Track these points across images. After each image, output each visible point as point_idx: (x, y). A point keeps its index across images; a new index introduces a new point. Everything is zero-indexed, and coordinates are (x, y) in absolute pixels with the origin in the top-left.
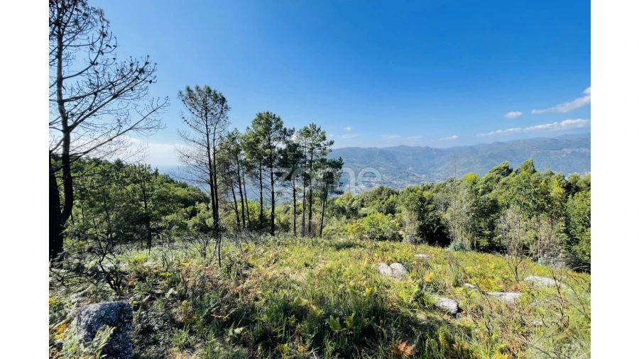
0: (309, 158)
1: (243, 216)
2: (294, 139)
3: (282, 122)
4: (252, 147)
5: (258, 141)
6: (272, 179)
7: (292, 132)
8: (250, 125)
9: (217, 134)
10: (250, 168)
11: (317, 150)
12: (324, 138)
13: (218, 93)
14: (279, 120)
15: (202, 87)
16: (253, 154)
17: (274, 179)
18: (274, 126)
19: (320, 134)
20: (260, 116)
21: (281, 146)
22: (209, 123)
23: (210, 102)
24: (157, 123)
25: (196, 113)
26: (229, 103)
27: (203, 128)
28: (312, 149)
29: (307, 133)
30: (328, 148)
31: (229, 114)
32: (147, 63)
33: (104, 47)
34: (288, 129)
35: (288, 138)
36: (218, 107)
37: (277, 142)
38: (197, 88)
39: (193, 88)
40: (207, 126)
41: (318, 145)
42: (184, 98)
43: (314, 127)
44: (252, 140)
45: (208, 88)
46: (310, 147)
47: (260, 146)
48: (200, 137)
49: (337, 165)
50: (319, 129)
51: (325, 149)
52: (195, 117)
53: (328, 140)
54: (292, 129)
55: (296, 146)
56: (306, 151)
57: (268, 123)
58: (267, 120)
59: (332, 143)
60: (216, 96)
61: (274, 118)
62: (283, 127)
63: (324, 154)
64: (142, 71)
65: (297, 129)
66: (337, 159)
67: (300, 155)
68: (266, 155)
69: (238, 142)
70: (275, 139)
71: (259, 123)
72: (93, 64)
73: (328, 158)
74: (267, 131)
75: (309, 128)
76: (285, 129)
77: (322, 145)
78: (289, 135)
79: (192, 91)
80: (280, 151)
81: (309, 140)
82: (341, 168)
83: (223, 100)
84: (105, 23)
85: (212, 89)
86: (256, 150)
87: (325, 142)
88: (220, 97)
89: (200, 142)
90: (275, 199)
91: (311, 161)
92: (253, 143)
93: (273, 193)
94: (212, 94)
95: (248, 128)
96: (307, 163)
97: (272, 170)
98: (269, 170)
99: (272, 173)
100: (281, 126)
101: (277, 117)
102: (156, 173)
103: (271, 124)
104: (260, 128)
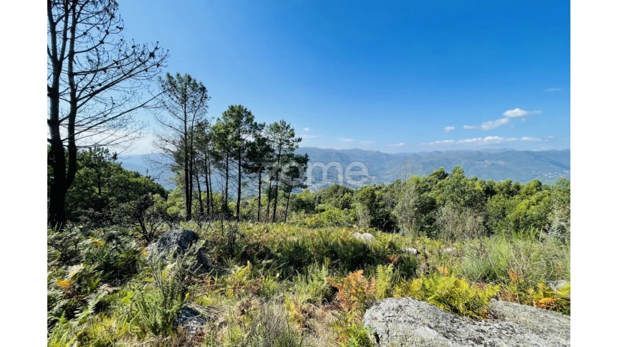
0: (277, 152)
2: (263, 134)
3: (253, 117)
4: (221, 137)
5: (228, 133)
6: (240, 170)
7: (263, 126)
8: (221, 116)
9: (194, 122)
10: (218, 157)
11: (285, 146)
12: (293, 135)
13: (198, 82)
14: (250, 114)
15: (182, 75)
16: (222, 145)
17: (241, 171)
18: (244, 119)
19: (289, 130)
20: (232, 108)
22: (188, 110)
23: (189, 90)
25: (175, 99)
26: (208, 94)
27: (181, 114)
28: (281, 144)
29: (277, 128)
30: (295, 144)
31: (207, 102)
32: (156, 48)
34: (258, 123)
35: (258, 132)
36: (198, 96)
37: (246, 135)
38: (178, 75)
39: (174, 75)
40: (185, 113)
41: (288, 141)
42: (163, 83)
43: (283, 123)
44: (223, 131)
45: (190, 79)
46: (279, 142)
47: (230, 137)
48: (178, 123)
49: (303, 160)
50: (288, 126)
51: (292, 145)
52: (173, 103)
53: (296, 137)
54: (262, 124)
55: (265, 140)
56: (275, 146)
57: (239, 115)
58: (238, 112)
59: (300, 140)
60: (195, 84)
61: (245, 112)
62: (254, 122)
63: (293, 150)
64: (152, 55)
65: (268, 124)
66: (303, 155)
67: (268, 149)
68: (235, 147)
69: (207, 131)
70: (246, 132)
71: (231, 116)
72: (101, 42)
73: (296, 153)
74: (238, 124)
75: (280, 125)
76: (256, 123)
77: (291, 141)
78: (260, 130)
79: (172, 78)
80: (249, 144)
81: (278, 136)
82: (306, 163)
83: (203, 89)
85: (192, 77)
86: (225, 141)
87: (294, 139)
88: (200, 86)
89: (177, 127)
90: (242, 191)
91: (279, 156)
92: (224, 134)
93: (240, 184)
94: (191, 82)
95: (219, 119)
96: (275, 157)
97: (240, 162)
98: (237, 162)
99: (240, 165)
100: (252, 120)
101: (248, 110)
102: (115, 158)
103: (242, 116)
104: (231, 121)
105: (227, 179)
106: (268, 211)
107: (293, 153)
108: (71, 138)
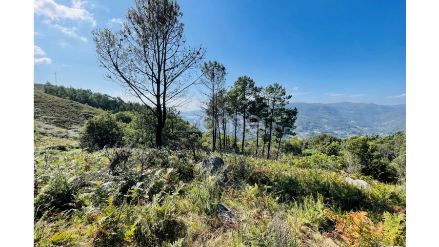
0: (271, 107)
1: (224, 144)
2: (261, 95)
3: (254, 83)
4: (233, 99)
5: (237, 95)
6: (244, 120)
7: (261, 89)
8: (233, 85)
9: (218, 90)
10: (230, 112)
11: (278, 103)
12: (284, 94)
13: (220, 65)
14: (252, 81)
15: (212, 62)
16: (234, 104)
18: (248, 85)
19: (281, 90)
20: (240, 79)
21: (252, 98)
22: (215, 83)
23: (216, 70)
25: (208, 77)
26: (226, 71)
27: (211, 86)
28: (274, 101)
29: (271, 90)
30: (286, 100)
31: (226, 77)
32: (200, 49)
34: (258, 87)
35: (257, 94)
36: (221, 73)
37: (249, 96)
38: (210, 62)
39: (208, 63)
40: (213, 85)
41: (280, 99)
42: (202, 69)
43: (277, 85)
44: (234, 94)
45: (216, 63)
46: (273, 100)
47: (238, 98)
48: (209, 92)
49: (294, 113)
50: (281, 87)
51: (284, 101)
52: (207, 79)
53: (287, 95)
54: (261, 87)
55: (262, 99)
56: (270, 103)
57: (245, 83)
58: (244, 81)
59: (290, 97)
60: (219, 66)
61: (249, 80)
62: (254, 86)
63: (284, 105)
64: (198, 53)
65: (264, 87)
66: (293, 109)
67: (265, 105)
68: (241, 104)
69: (225, 95)
70: (249, 94)
71: (239, 84)
73: (287, 107)
74: (243, 89)
75: (273, 87)
76: (256, 87)
77: (282, 98)
78: (258, 92)
80: (251, 102)
81: (272, 95)
82: (295, 115)
83: (223, 69)
85: (218, 63)
86: (235, 101)
87: (285, 96)
88: (221, 67)
89: (209, 94)
90: (246, 134)
91: (272, 110)
92: (235, 97)
93: (244, 130)
94: (217, 65)
95: (232, 87)
96: (269, 111)
97: (244, 115)
98: (243, 115)
99: (244, 117)
101: (251, 79)
102: (179, 113)
103: (247, 83)
104: (240, 87)
105: (236, 126)
106: (264, 151)
107: (284, 107)
108: (164, 104)
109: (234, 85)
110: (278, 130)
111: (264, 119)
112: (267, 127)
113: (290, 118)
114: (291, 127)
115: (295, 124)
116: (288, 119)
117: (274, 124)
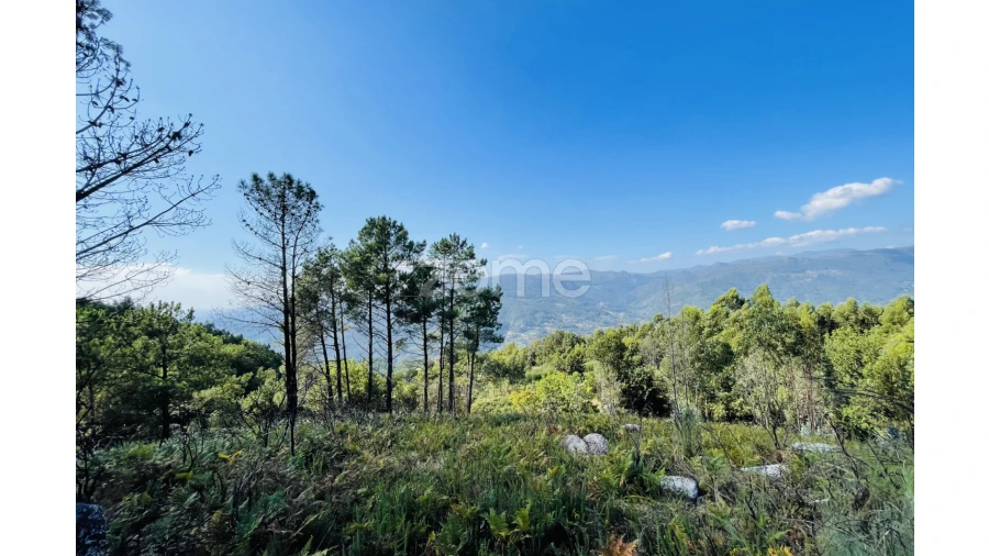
0: (449, 286)
1: (339, 386)
2: (425, 258)
3: (406, 233)
4: (357, 269)
5: (367, 261)
6: (389, 320)
7: (423, 245)
8: (356, 237)
9: (298, 248)
10: (352, 301)
11: (461, 275)
12: (472, 256)
13: (303, 184)
14: (401, 228)
15: (279, 176)
16: (358, 282)
17: (392, 321)
18: (393, 239)
19: (465, 249)
20: (372, 223)
21: (404, 268)
22: (287, 230)
23: (291, 197)
24: (195, 216)
25: (266, 213)
26: (319, 200)
27: (277, 237)
28: (453, 272)
29: (446, 248)
30: (479, 270)
31: (320, 215)
32: (187, 125)
33: (116, 99)
34: (415, 242)
35: (415, 257)
36: (303, 206)
37: (398, 263)
38: (271, 176)
39: (264, 176)
40: (283, 234)
41: (464, 267)
42: (247, 191)
43: (456, 238)
44: (358, 259)
45: (289, 177)
46: (450, 269)
47: (371, 270)
48: (271, 252)
49: (489, 297)
50: (464, 242)
51: (473, 272)
52: (263, 220)
54: (421, 242)
57: (383, 233)
58: (382, 228)
60: (300, 188)
61: (394, 226)
62: (409, 240)
63: (473, 280)
64: (177, 135)
66: (493, 287)
68: (379, 283)
70: (396, 258)
71: (371, 234)
72: (93, 124)
73: (480, 284)
74: (383, 245)
75: (449, 241)
76: (411, 243)
77: (469, 266)
78: (418, 252)
79: (261, 181)
80: (403, 277)
81: (449, 259)
82: (498, 301)
83: (312, 194)
84: (122, 66)
85: (295, 178)
86: (363, 275)
87: (474, 262)
88: (306, 190)
89: (272, 259)
90: (394, 354)
91: (451, 292)
92: (360, 264)
93: (390, 344)
94: (293, 185)
95: (352, 242)
96: (446, 294)
97: (388, 307)
98: (385, 307)
99: (388, 312)
100: (406, 239)
101: (398, 224)
102: (190, 316)
103: (389, 235)
104: (372, 241)
105: (371, 337)
107: (475, 285)
109: (358, 236)
110: (468, 334)
111: (438, 314)
112: (444, 330)
113: (488, 307)
114: (491, 325)
115: (500, 319)
116: (485, 308)
117: (458, 324)
